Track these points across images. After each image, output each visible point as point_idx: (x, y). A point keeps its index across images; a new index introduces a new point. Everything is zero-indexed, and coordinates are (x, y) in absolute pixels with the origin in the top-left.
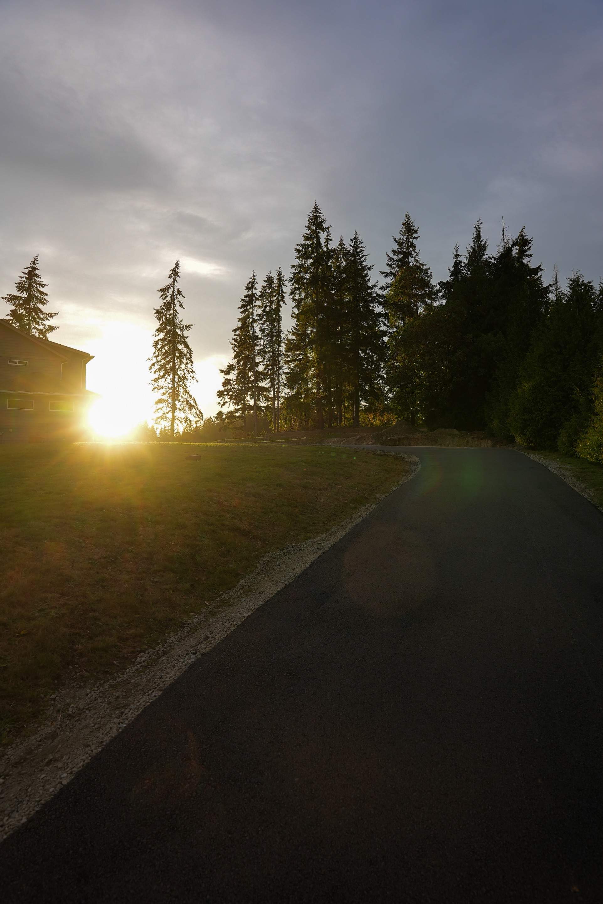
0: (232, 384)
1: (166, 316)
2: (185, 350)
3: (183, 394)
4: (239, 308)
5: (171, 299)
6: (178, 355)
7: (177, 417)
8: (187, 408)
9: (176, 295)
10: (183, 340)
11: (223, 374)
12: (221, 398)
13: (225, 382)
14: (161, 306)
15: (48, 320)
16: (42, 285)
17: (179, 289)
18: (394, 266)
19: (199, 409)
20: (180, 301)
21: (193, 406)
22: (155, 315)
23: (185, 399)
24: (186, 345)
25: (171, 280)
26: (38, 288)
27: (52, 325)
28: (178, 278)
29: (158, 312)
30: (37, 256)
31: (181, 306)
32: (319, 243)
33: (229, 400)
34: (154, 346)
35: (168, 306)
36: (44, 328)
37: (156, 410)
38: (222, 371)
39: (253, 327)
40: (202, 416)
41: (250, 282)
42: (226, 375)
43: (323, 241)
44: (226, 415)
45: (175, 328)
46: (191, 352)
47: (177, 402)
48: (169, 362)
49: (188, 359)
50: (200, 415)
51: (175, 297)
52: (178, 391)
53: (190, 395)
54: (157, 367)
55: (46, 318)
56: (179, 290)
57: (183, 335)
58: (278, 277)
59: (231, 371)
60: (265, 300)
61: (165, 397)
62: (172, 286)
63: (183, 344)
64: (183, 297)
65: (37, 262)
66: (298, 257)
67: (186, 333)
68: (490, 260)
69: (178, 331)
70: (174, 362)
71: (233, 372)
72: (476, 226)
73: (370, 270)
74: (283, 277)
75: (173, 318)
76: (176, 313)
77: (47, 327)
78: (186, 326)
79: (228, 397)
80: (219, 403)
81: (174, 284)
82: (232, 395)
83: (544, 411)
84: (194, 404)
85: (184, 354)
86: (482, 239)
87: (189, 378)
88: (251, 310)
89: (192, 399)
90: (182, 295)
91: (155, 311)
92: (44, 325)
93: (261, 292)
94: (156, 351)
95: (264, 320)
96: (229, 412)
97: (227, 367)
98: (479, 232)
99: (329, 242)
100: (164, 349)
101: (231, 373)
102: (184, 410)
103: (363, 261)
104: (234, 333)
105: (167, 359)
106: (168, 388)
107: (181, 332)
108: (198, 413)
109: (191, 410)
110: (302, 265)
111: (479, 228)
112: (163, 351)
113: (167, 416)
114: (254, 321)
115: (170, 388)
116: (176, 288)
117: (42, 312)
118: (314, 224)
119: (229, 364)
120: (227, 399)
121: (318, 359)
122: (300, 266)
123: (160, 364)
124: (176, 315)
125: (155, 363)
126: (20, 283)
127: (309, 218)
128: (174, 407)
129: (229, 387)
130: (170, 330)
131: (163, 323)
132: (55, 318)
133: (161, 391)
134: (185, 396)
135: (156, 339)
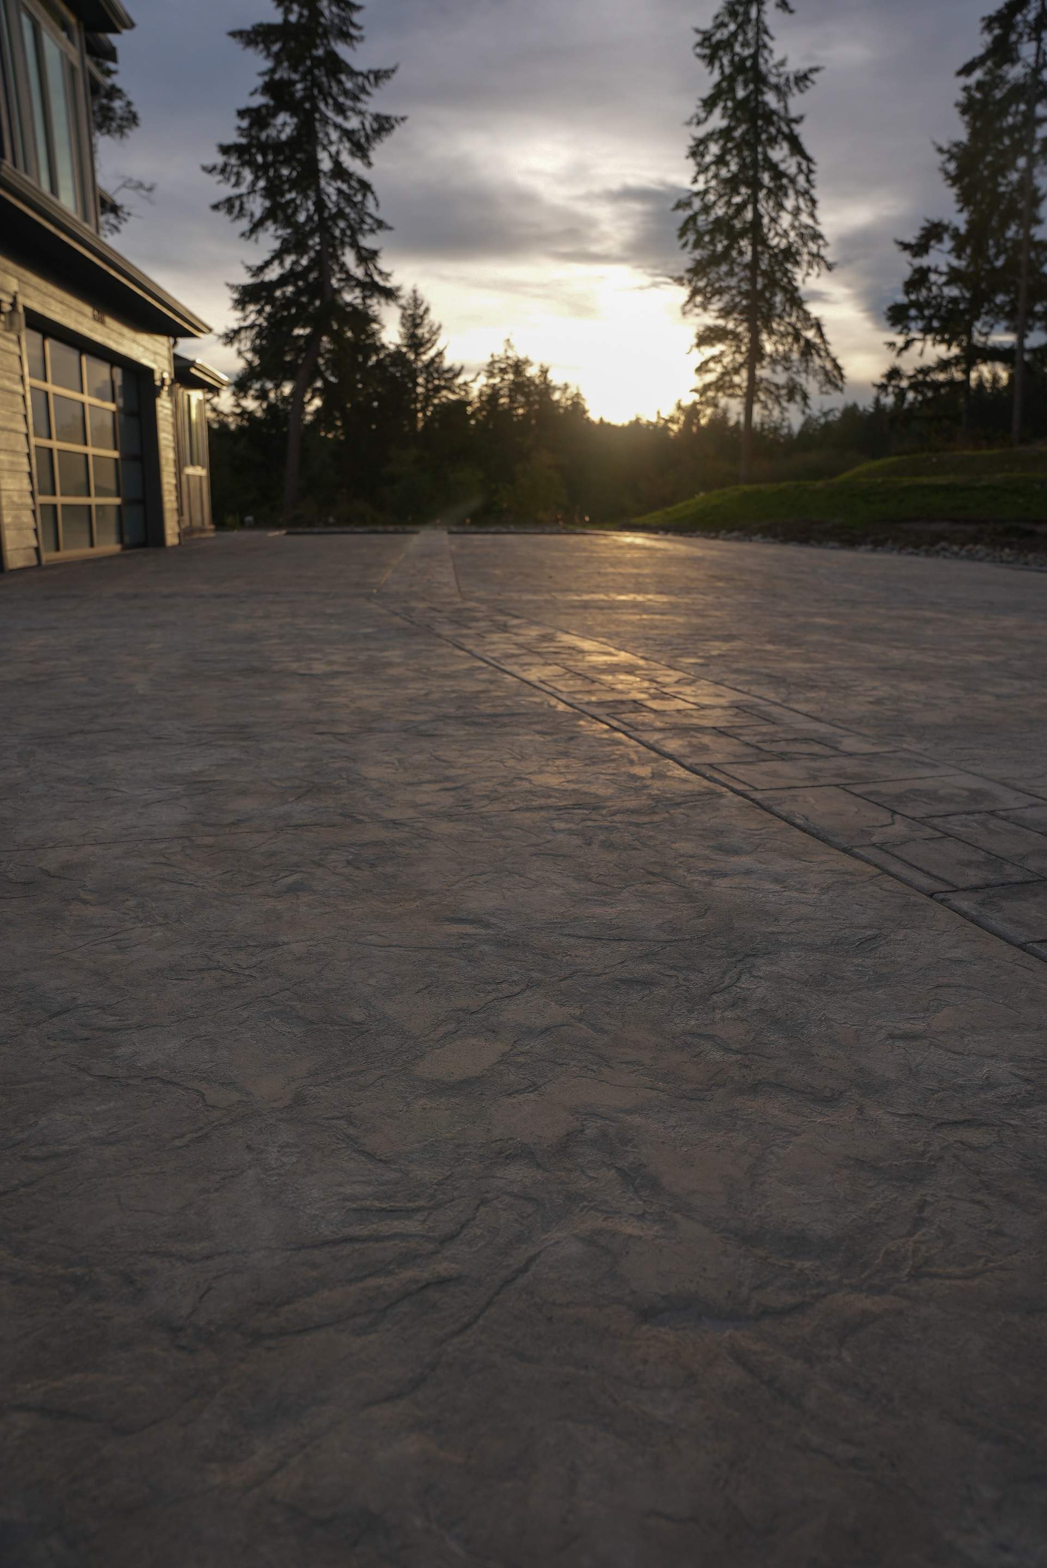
1: (733, 52)
2: (790, 166)
3: (784, 310)
7: (764, 384)
8: (795, 357)
10: (786, 130)
11: (907, 255)
12: (900, 326)
13: (911, 279)
14: (717, 18)
15: (368, 94)
19: (833, 356)
21: (815, 345)
22: (698, 50)
23: (789, 324)
24: (796, 147)
27: (385, 111)
29: (706, 38)
31: (782, 11)
33: (921, 336)
34: (693, 154)
35: (739, 13)
36: (363, 124)
37: (702, 363)
38: (906, 246)
40: (843, 381)
42: (915, 255)
44: (910, 377)
45: (761, 91)
46: (813, 167)
47: (764, 336)
48: (741, 208)
49: (803, 195)
50: (836, 376)
52: (769, 301)
53: (806, 313)
54: (704, 225)
55: (363, 90)
57: (786, 108)
59: (933, 243)
61: (728, 322)
63: (785, 145)
67: (797, 104)
69: (771, 99)
70: (756, 201)
71: (938, 246)
75: (755, 57)
77: (370, 118)
78: (795, 79)
79: (921, 324)
82: (930, 319)
84: (818, 341)
85: (788, 177)
87: (804, 257)
89: (812, 324)
91: (699, 37)
92: (361, 113)
94: (698, 173)
96: (920, 370)
97: (918, 233)
100: (729, 171)
101: (931, 251)
102: (786, 358)
105: (737, 200)
106: (740, 293)
107: (779, 101)
108: (829, 366)
109: (807, 361)
112: (724, 173)
113: (737, 379)
115: (745, 295)
117: (352, 73)
119: (928, 220)
120: (915, 329)
124: (765, 45)
125: (696, 213)
128: (756, 354)
129: (924, 292)
130: (746, 99)
131: (723, 73)
132: (387, 86)
133: (716, 304)
134: (790, 315)
135: (701, 132)
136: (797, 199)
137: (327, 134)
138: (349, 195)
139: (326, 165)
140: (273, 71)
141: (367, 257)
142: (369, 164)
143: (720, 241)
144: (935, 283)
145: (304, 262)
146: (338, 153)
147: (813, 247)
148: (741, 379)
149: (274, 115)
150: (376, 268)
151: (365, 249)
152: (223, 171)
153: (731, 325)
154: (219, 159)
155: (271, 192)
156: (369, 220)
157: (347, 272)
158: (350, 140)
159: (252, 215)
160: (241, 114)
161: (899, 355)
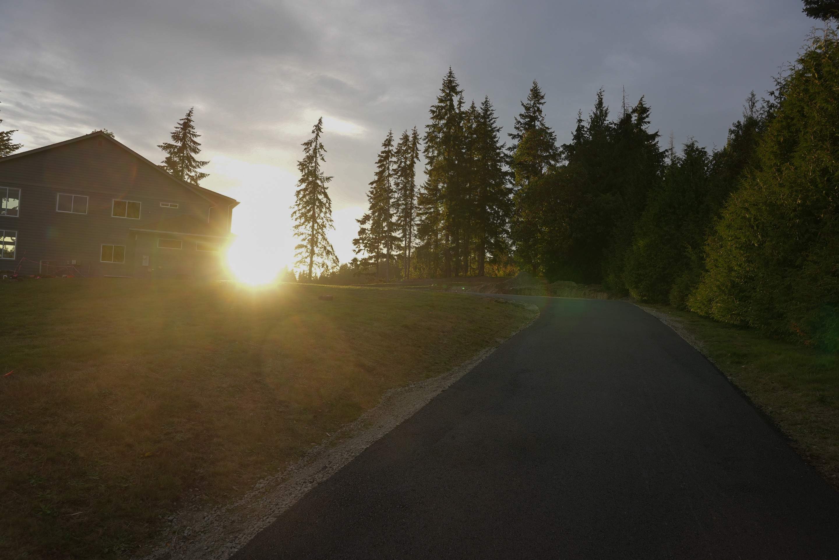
1: (308, 168)
2: (324, 200)
3: (321, 240)
4: (376, 163)
5: (314, 152)
6: (319, 205)
7: (315, 262)
8: (324, 254)
9: (319, 149)
10: (323, 191)
11: (359, 224)
12: (357, 245)
13: (360, 231)
14: (304, 159)
15: (200, 167)
16: (195, 136)
17: (321, 143)
18: (522, 129)
19: (336, 255)
20: (322, 155)
21: (330, 252)
22: (298, 167)
23: (323, 245)
24: (326, 196)
25: (314, 135)
26: (192, 138)
27: (202, 172)
28: (320, 134)
29: (301, 164)
30: (192, 109)
31: (323, 159)
32: (452, 105)
33: (364, 248)
34: (296, 195)
35: (310, 159)
36: (196, 175)
37: (296, 255)
38: (359, 221)
39: (388, 180)
40: (338, 262)
41: (387, 140)
42: (361, 224)
43: (456, 104)
44: (360, 261)
45: (316, 180)
46: (330, 202)
47: (315, 248)
48: (309, 211)
50: (336, 261)
51: (317, 151)
52: (317, 238)
53: (328, 242)
54: (298, 214)
55: (198, 166)
56: (321, 145)
57: (323, 186)
58: (413, 136)
60: (400, 156)
61: (305, 243)
62: (315, 141)
63: (323, 195)
64: (325, 151)
65: (192, 114)
66: (432, 118)
67: (326, 185)
68: (611, 126)
69: (319, 182)
70: (314, 210)
71: (368, 222)
72: (599, 94)
73: (498, 132)
74: (418, 136)
75: (315, 170)
76: (318, 166)
77: (199, 174)
78: (326, 178)
79: (363, 245)
80: (354, 251)
81: (317, 139)
82: (366, 243)
83: (657, 267)
84: (331, 250)
85: (324, 203)
86: (603, 106)
87: (327, 226)
88: (387, 165)
89: (330, 246)
90: (324, 149)
91: (299, 163)
92: (196, 172)
93: (397, 149)
94: (297, 200)
95: (399, 174)
96: (363, 259)
97: (362, 217)
98: (602, 99)
99: (461, 105)
100: (306, 199)
101: (366, 223)
102: (322, 255)
103: (493, 123)
104: (370, 186)
105: (308, 208)
106: (308, 235)
107: (321, 183)
108: (335, 258)
109: (328, 256)
110: (436, 125)
111: (602, 95)
112: (304, 200)
113: (306, 260)
114: (390, 175)
115: (310, 235)
116: (318, 143)
117: (194, 160)
118: (448, 88)
119: (365, 214)
120: (362, 247)
121: (447, 212)
122: (434, 126)
123: (301, 212)
124: (317, 168)
125: (296, 211)
126: (175, 133)
127: (444, 82)
128: (312, 253)
129: (364, 236)
130: (312, 181)
131: (305, 174)
132: (206, 166)
133: (301, 237)
134: (323, 242)
135: (299, 189)
136: (326, 209)
143: (303, 219)
144: (367, 233)
147: (330, 223)
161: (356, 254)
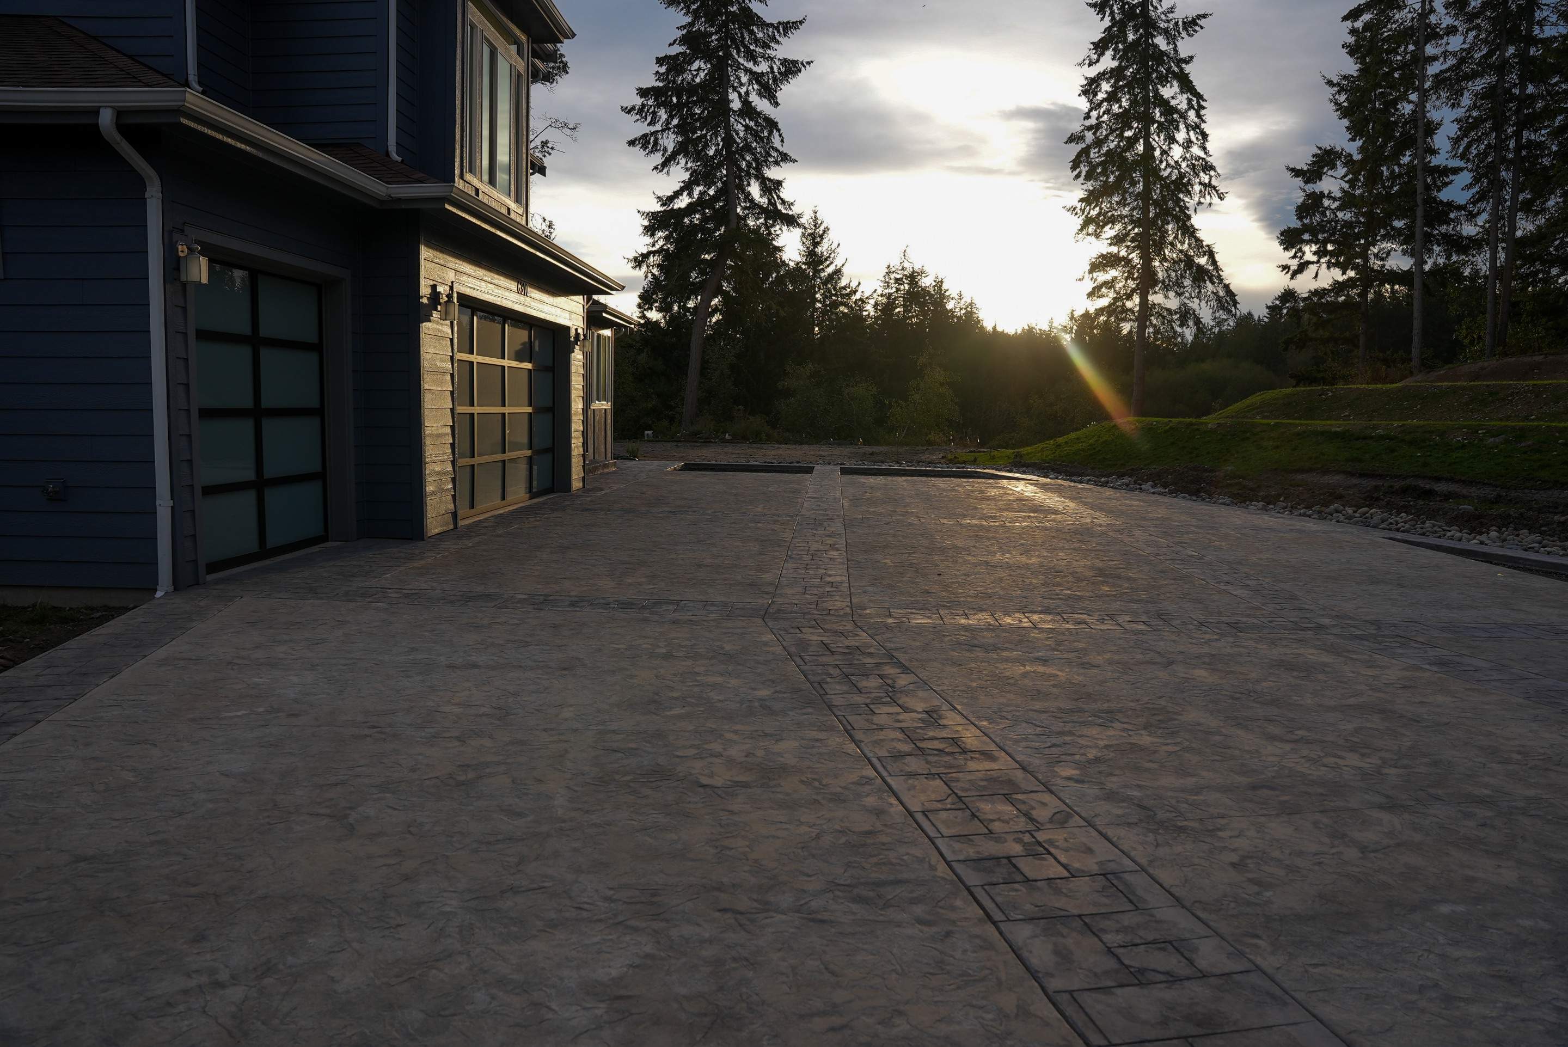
0: (1327, 208)
2: (1181, 102)
3: (1176, 237)
6: (1162, 118)
7: (1156, 310)
8: (1187, 282)
10: (1176, 69)
11: (1299, 181)
12: (1294, 250)
13: (1303, 204)
15: (778, 42)
19: (1227, 282)
21: (1207, 271)
23: (1181, 251)
24: (1186, 85)
27: (791, 57)
33: (1315, 258)
34: (1085, 92)
36: (771, 68)
37: (1094, 289)
38: (1297, 173)
40: (1235, 304)
42: (1306, 182)
44: (1305, 299)
45: (1150, 35)
46: (1203, 103)
47: (1156, 263)
49: (1193, 129)
50: (1228, 300)
52: (1161, 230)
53: (1198, 240)
54: (1096, 157)
55: (773, 39)
57: (1175, 50)
59: (1325, 170)
61: (1120, 250)
63: (1175, 83)
67: (1185, 47)
69: (1161, 42)
70: (1147, 135)
71: (1330, 173)
77: (778, 63)
78: (1184, 23)
79: (1314, 248)
80: (1285, 268)
82: (1324, 242)
84: (1211, 268)
85: (1179, 112)
87: (1195, 187)
89: (1204, 252)
92: (771, 59)
94: (1090, 110)
96: (1315, 293)
97: (1309, 160)
100: (1120, 107)
101: (1324, 177)
102: (1179, 284)
105: (1128, 133)
106: (1132, 221)
107: (1169, 43)
108: (1222, 293)
109: (1199, 287)
112: (1115, 108)
113: (1129, 304)
115: (1137, 223)
117: (764, 25)
119: (1320, 148)
120: (1309, 252)
123: (1104, 147)
125: (1089, 148)
128: (1147, 281)
129: (1318, 217)
130: (1136, 42)
131: (1113, 18)
132: (795, 35)
133: (1110, 232)
134: (1183, 243)
135: (1093, 72)
136: (1188, 133)
137: (738, 78)
138: (756, 131)
139: (736, 105)
140: (691, 24)
141: (772, 187)
142: (777, 104)
143: (1113, 172)
144: (1329, 208)
145: (711, 192)
146: (747, 93)
148: (1134, 303)
149: (691, 63)
150: (779, 197)
151: (770, 180)
152: (640, 111)
153: (1123, 253)
154: (638, 101)
155: (682, 129)
156: (773, 153)
157: (752, 201)
158: (758, 83)
159: (665, 150)
160: (660, 61)
161: (1292, 278)
